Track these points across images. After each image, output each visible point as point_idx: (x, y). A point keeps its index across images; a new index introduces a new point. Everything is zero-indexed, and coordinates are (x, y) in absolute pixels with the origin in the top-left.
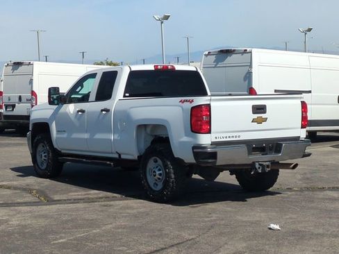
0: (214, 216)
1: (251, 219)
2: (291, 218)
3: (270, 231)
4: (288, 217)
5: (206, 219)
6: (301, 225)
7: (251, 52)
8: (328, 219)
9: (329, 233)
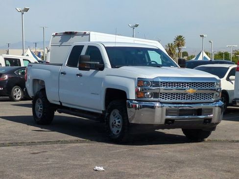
0: (50, 161)
1: (81, 163)
2: (113, 162)
3: (96, 172)
4: (111, 161)
5: (44, 163)
6: (121, 168)
7: (89, 35)
8: (144, 163)
9: (143, 173)
